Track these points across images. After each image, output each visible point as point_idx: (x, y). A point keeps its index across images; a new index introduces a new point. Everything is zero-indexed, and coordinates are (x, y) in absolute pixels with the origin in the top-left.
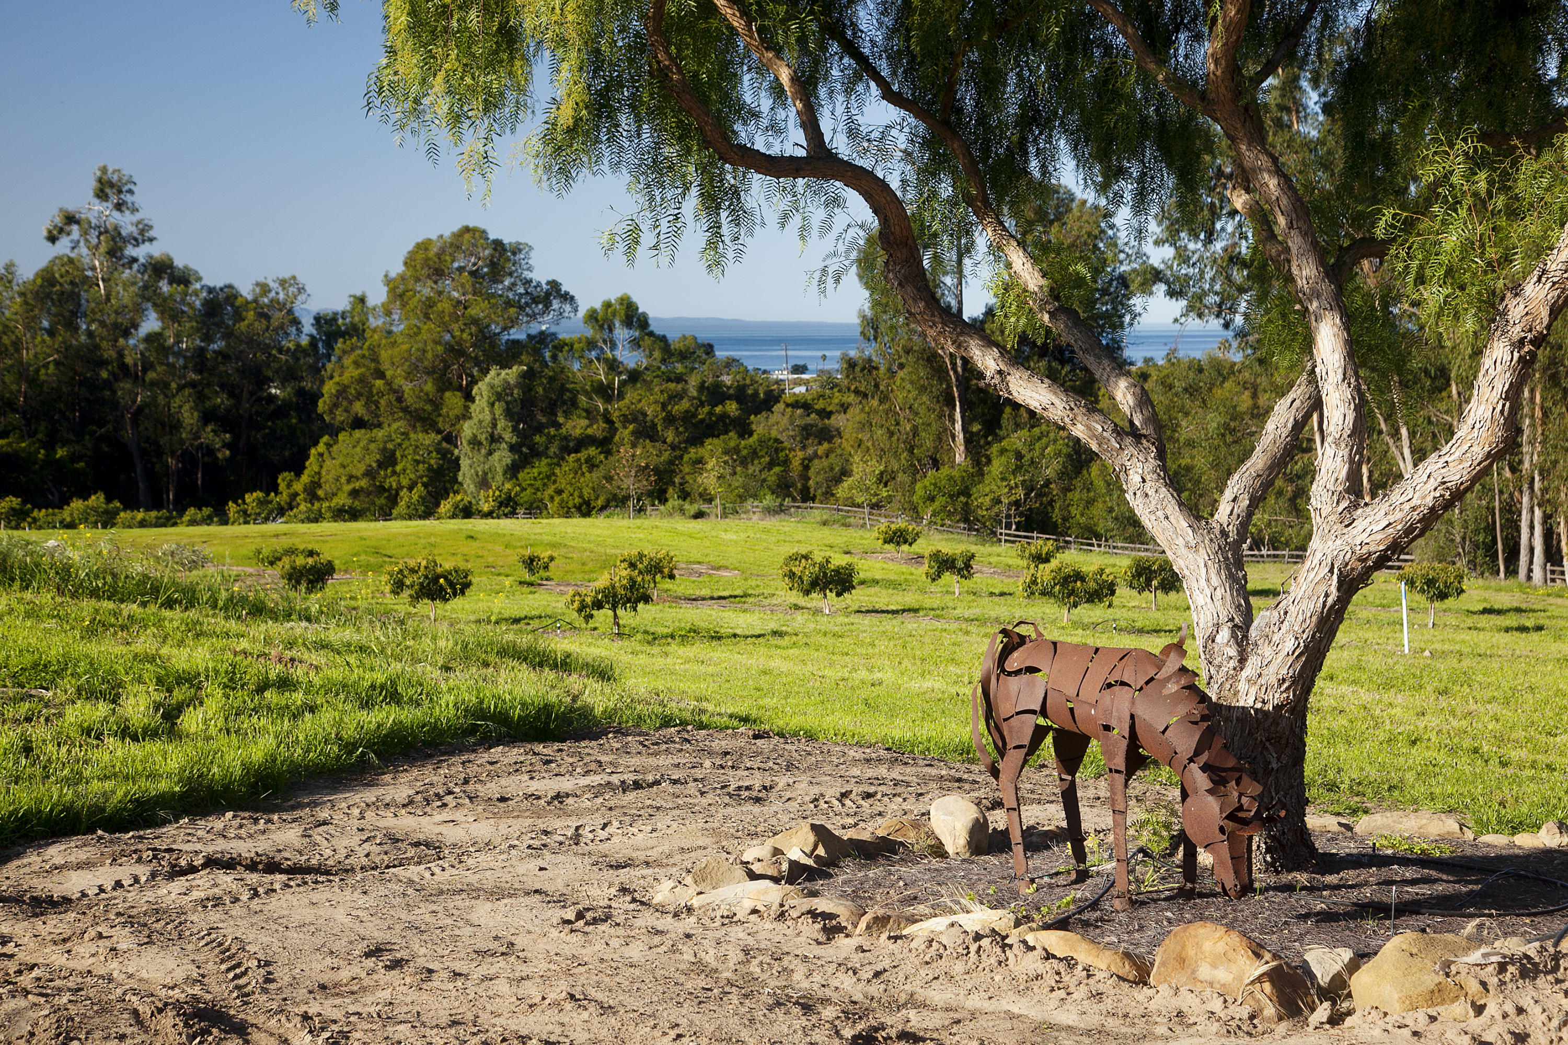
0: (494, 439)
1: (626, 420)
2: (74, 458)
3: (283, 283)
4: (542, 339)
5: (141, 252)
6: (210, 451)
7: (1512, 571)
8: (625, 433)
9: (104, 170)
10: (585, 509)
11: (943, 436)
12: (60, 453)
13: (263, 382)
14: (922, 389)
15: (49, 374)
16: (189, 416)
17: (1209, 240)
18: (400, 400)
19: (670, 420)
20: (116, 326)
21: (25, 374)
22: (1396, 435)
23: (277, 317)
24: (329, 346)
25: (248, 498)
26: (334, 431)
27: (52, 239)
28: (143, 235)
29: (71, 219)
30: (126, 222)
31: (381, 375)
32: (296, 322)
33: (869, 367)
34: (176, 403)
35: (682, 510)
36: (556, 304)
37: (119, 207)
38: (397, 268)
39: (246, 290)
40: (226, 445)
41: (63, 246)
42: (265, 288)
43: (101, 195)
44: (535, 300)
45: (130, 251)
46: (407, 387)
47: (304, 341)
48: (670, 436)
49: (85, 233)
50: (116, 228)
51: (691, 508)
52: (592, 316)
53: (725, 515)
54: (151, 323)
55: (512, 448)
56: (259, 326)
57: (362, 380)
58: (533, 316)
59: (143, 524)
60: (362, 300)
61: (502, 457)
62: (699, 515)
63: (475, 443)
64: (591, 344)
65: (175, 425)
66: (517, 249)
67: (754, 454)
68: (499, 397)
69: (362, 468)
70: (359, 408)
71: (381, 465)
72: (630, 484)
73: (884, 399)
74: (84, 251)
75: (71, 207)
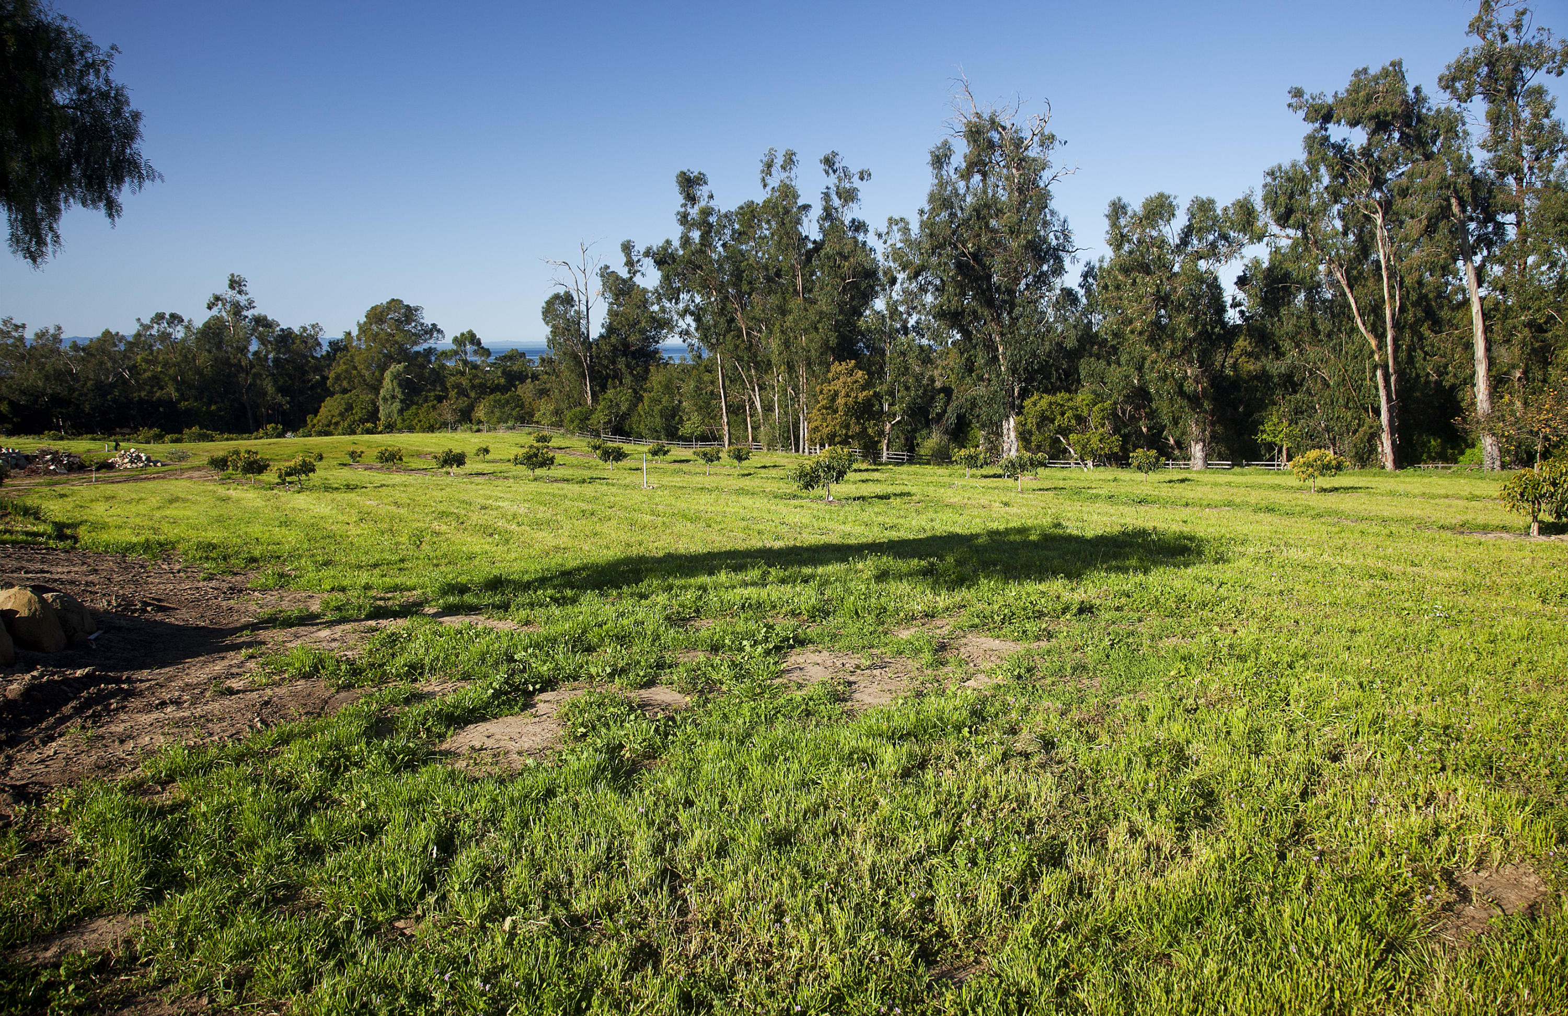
0: (393, 397)
1: (453, 387)
2: (220, 409)
3: (313, 326)
4: (430, 351)
5: (249, 313)
6: (280, 405)
7: (797, 450)
8: (453, 394)
9: (233, 275)
10: (431, 429)
11: (582, 393)
12: (213, 407)
13: (305, 373)
14: (572, 371)
15: (208, 371)
16: (270, 389)
17: (676, 303)
18: (365, 380)
19: (473, 387)
20: (238, 348)
21: (199, 372)
22: (754, 390)
23: (310, 341)
24: (335, 354)
25: (269, 427)
26: (332, 394)
27: (210, 308)
28: (250, 305)
29: (217, 298)
30: (243, 300)
31: (355, 368)
32: (319, 344)
33: (551, 361)
34: (265, 383)
35: (471, 429)
36: (435, 334)
37: (240, 292)
38: (363, 320)
39: (296, 330)
40: (288, 403)
41: (215, 311)
42: (305, 329)
43: (232, 287)
44: (426, 333)
45: (245, 313)
46: (367, 374)
47: (324, 353)
48: (473, 395)
49: (224, 305)
50: (238, 302)
51: (475, 428)
52: (456, 340)
53: (489, 430)
54: (254, 346)
55: (402, 401)
56: (302, 347)
57: (346, 371)
58: (425, 341)
59: (227, 439)
60: (349, 334)
61: (397, 405)
62: (478, 431)
63: (385, 399)
64: (456, 353)
65: (266, 394)
66: (416, 309)
67: (508, 402)
68: (395, 378)
69: (337, 412)
70: (345, 384)
71: (346, 410)
72: (449, 417)
73: (557, 376)
74: (224, 314)
75: (218, 293)
